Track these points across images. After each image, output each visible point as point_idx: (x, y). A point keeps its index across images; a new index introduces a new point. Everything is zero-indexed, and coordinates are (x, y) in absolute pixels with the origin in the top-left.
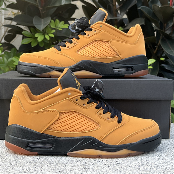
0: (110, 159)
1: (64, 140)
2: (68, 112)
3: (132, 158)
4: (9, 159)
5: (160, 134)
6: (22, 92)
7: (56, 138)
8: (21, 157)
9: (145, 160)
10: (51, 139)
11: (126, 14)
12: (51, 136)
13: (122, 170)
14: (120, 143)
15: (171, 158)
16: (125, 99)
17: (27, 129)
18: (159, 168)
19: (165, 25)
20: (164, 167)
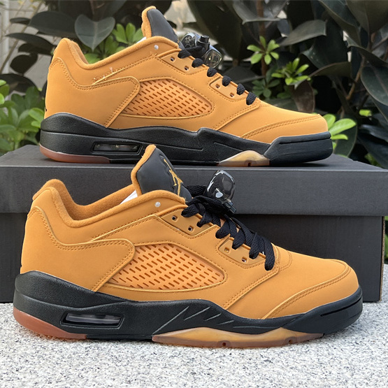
0: (248, 351)
1: (145, 308)
2: (154, 246)
3: (296, 349)
4: (22, 349)
5: (360, 293)
6: (52, 199)
7: (127, 303)
8: (50, 344)
9: (326, 353)
10: (117, 306)
11: (284, 10)
12: (116, 299)
13: (276, 376)
14: (270, 315)
15: (384, 347)
16: (283, 213)
17: (63, 282)
18: (356, 371)
19: (373, 36)
20: (368, 370)
